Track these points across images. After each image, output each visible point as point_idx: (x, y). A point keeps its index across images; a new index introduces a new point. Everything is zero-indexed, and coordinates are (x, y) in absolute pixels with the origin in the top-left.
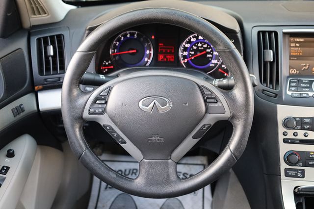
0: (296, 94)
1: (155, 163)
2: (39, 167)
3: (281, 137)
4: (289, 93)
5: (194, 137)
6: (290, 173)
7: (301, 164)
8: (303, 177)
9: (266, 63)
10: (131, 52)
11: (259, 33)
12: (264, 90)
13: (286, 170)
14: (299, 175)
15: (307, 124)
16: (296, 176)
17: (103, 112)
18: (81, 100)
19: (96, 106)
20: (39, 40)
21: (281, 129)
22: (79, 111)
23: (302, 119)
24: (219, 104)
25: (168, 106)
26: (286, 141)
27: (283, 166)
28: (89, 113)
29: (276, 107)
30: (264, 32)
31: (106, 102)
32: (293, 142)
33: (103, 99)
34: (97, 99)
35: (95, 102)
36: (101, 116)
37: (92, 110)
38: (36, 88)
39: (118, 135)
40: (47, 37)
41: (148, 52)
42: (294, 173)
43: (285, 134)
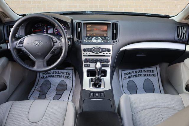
0: (87, 41)
1: (40, 62)
2: (10, 71)
3: (83, 55)
4: (85, 41)
5: (51, 53)
6: (86, 65)
7: (88, 62)
8: (89, 66)
9: (78, 32)
10: (39, 30)
11: (77, 23)
12: (77, 41)
13: (84, 64)
14: (88, 66)
15: (90, 50)
16: (87, 66)
17: (23, 46)
18: (15, 43)
19: (20, 44)
20: (7, 26)
21: (83, 52)
22: (15, 46)
23: (88, 48)
24: (57, 43)
25: (42, 43)
26: (84, 56)
27: (84, 63)
28: (18, 46)
29: (81, 45)
30: (78, 23)
31: (23, 43)
32: (86, 56)
33: (22, 42)
34: (20, 42)
35: (19, 43)
36: (22, 47)
37: (19, 46)
38: (7, 41)
39: (28, 53)
40: (10, 26)
41: (45, 30)
42: (87, 65)
43: (84, 53)
